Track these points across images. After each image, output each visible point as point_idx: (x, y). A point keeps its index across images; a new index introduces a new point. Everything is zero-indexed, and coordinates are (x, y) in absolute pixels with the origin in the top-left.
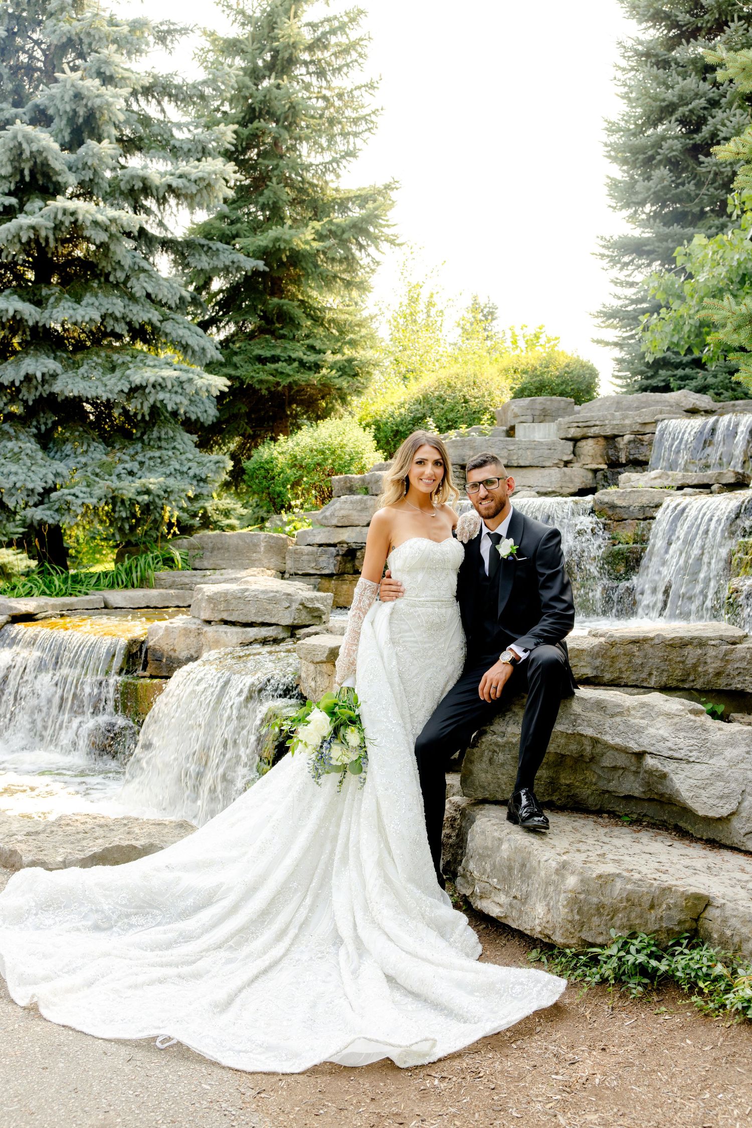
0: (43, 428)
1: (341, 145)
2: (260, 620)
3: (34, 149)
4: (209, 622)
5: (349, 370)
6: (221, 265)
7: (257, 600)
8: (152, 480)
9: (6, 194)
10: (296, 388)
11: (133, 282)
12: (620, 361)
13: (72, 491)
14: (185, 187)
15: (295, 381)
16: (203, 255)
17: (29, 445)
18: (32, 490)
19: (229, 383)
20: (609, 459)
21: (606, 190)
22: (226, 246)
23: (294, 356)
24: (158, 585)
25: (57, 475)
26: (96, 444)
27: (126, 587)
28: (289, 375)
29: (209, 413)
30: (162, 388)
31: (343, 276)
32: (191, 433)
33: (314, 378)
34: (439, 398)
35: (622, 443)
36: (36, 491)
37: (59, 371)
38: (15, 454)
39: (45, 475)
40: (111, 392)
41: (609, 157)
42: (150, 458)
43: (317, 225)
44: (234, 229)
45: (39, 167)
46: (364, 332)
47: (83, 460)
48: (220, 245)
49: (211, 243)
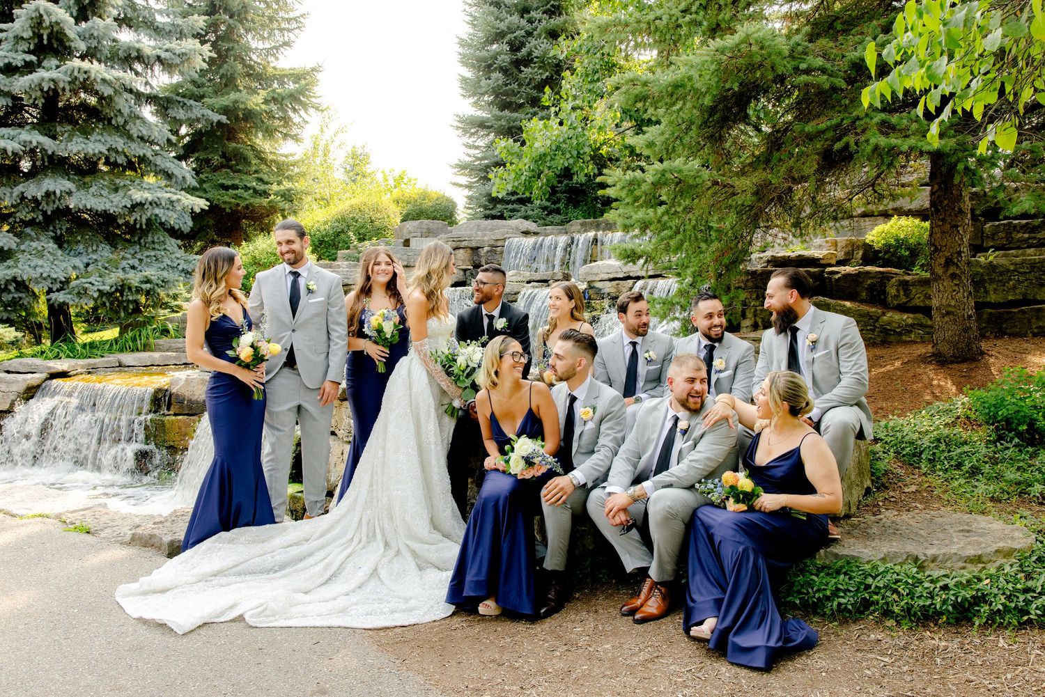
0: (59, 232)
1: (279, 38)
3: (53, 20)
5: (287, 196)
6: (194, 117)
8: (153, 273)
9: (25, 52)
10: (251, 208)
11: (130, 126)
12: (470, 198)
13: (89, 280)
14: (170, 59)
15: (250, 204)
16: (180, 109)
17: (50, 245)
18: (55, 280)
19: (208, 204)
20: (474, 262)
21: (458, 84)
22: (197, 103)
23: (249, 185)
24: (158, 348)
25: (75, 268)
26: (103, 245)
27: (133, 351)
28: (246, 199)
29: (187, 224)
30: (157, 205)
32: (177, 239)
33: (265, 202)
34: (353, 218)
35: (483, 252)
36: (58, 280)
37: (74, 190)
38: (39, 251)
39: (66, 268)
40: (116, 207)
41: (462, 62)
42: (147, 257)
43: (263, 93)
44: (201, 91)
45: (55, 34)
46: (297, 170)
47: (95, 257)
48: (192, 102)
49: (186, 101)
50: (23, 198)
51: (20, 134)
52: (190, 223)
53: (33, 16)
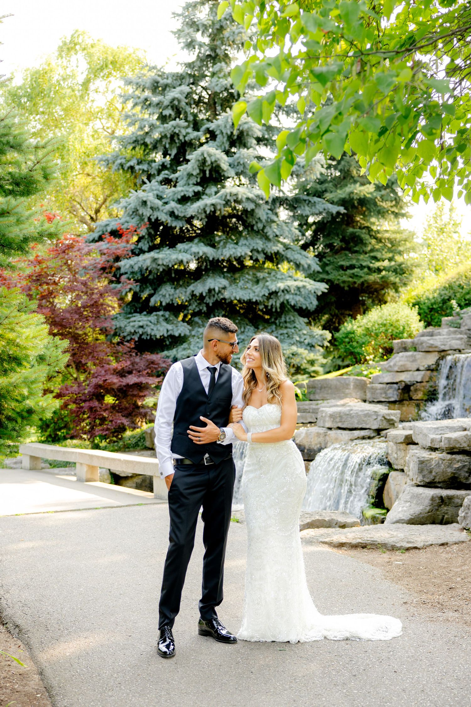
2: (360, 426)
3: (213, 160)
4: (330, 429)
5: (400, 270)
6: (317, 212)
7: (357, 415)
9: (194, 185)
10: (366, 285)
11: (267, 229)
14: (297, 171)
15: (365, 281)
16: (306, 206)
19: (328, 287)
22: (319, 199)
23: (364, 264)
26: (248, 327)
28: (361, 277)
29: (313, 304)
30: (288, 292)
31: (393, 210)
32: (304, 317)
33: (378, 278)
34: (459, 285)
37: (227, 285)
40: (258, 296)
42: (281, 334)
44: (323, 187)
45: (214, 169)
46: (408, 245)
48: (316, 199)
49: (310, 198)
50: (193, 295)
51: (191, 247)
52: (315, 303)
53: (200, 159)
